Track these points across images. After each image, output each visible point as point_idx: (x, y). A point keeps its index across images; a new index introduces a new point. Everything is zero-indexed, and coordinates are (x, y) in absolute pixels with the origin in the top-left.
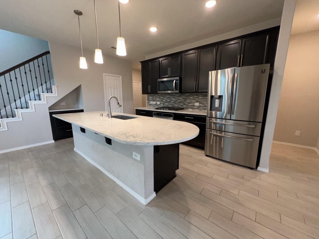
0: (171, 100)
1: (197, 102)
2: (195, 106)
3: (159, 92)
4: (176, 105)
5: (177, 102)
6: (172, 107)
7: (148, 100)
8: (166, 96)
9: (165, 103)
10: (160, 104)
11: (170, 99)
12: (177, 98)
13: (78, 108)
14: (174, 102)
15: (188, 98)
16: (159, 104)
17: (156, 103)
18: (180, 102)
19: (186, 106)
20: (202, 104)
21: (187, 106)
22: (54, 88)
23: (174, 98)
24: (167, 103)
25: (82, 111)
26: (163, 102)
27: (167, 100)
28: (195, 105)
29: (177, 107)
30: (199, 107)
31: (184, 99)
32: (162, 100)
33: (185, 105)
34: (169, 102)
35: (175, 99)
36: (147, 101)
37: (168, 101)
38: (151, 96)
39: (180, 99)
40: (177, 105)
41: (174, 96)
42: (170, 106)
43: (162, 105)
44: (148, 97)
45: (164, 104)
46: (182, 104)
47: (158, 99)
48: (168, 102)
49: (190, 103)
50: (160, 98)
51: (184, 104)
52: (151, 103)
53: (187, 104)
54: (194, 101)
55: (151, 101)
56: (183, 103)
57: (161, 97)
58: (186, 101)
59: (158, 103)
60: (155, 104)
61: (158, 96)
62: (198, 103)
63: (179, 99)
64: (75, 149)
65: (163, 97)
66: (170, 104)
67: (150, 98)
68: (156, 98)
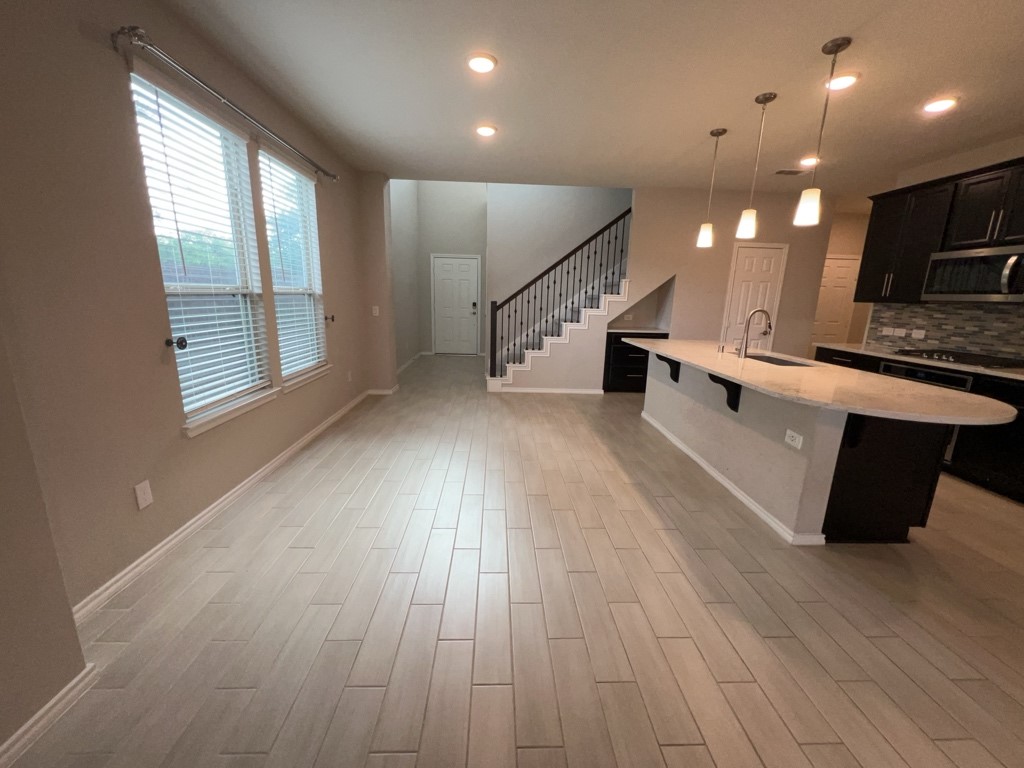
0: (983, 329)
3: (924, 297)
4: (1003, 349)
5: (1014, 338)
6: (984, 353)
7: (872, 321)
8: (960, 311)
9: (949, 336)
10: (927, 337)
11: (978, 323)
13: (656, 329)
14: (999, 337)
16: (922, 337)
17: (908, 336)
22: (625, 284)
23: (1005, 321)
24: (961, 339)
25: (665, 336)
26: (939, 334)
27: (961, 324)
29: (1012, 357)
32: (939, 327)
34: (974, 333)
35: (1005, 325)
36: (868, 326)
37: (970, 328)
38: (889, 308)
40: (1013, 351)
42: (975, 349)
43: (937, 342)
44: (875, 311)
45: (946, 340)
47: (919, 321)
48: (966, 336)
50: (931, 317)
52: (884, 333)
55: (886, 325)
57: (935, 316)
59: (918, 334)
60: (900, 338)
61: (923, 310)
64: (644, 414)
65: (943, 316)
66: (978, 340)
67: (883, 315)
68: (912, 315)
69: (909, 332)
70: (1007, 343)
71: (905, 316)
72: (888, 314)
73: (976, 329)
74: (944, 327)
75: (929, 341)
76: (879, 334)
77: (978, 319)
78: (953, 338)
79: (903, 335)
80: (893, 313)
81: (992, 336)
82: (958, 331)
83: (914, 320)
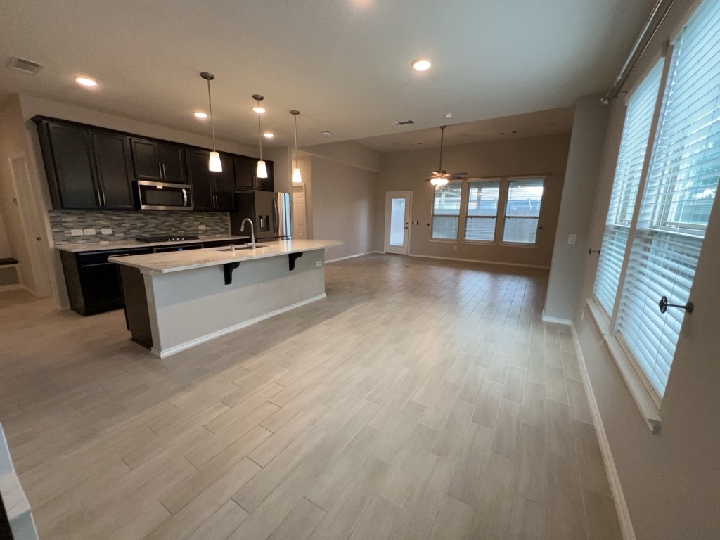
0: (147, 224)
1: (201, 224)
2: (199, 231)
3: (143, 207)
4: (160, 233)
5: (163, 227)
6: (152, 236)
7: (52, 227)
8: (129, 215)
9: (129, 230)
10: (114, 233)
11: (142, 221)
12: (163, 219)
14: (156, 227)
15: (185, 218)
16: (111, 233)
17: (100, 233)
18: (169, 226)
19: (183, 232)
20: (209, 226)
21: (185, 231)
23: (156, 219)
24: (137, 231)
26: (123, 229)
27: (134, 222)
28: (200, 229)
30: (205, 232)
31: (178, 220)
32: (120, 225)
33: (182, 230)
34: (143, 227)
36: (49, 230)
37: (139, 224)
39: (169, 221)
40: (165, 233)
41: (152, 214)
42: (147, 235)
43: (122, 235)
45: (128, 233)
46: (174, 229)
47: (103, 223)
48: (139, 228)
49: (190, 227)
50: (111, 219)
51: (179, 228)
52: (73, 234)
53: (185, 228)
54: (196, 223)
55: (72, 228)
56: (176, 227)
57: (114, 218)
58: (182, 223)
59: (107, 231)
60: (91, 236)
61: (102, 215)
62: (204, 226)
63: (167, 221)
65: (119, 218)
66: (146, 230)
67: (63, 220)
68: (95, 219)
69: (99, 230)
70: (161, 229)
71: (89, 219)
72: (69, 219)
73: (143, 224)
74: (123, 225)
75: (117, 235)
76: (68, 235)
77: (142, 219)
78: (132, 231)
79: (94, 233)
80: (76, 219)
81: (153, 227)
82: (134, 226)
83: (98, 222)
